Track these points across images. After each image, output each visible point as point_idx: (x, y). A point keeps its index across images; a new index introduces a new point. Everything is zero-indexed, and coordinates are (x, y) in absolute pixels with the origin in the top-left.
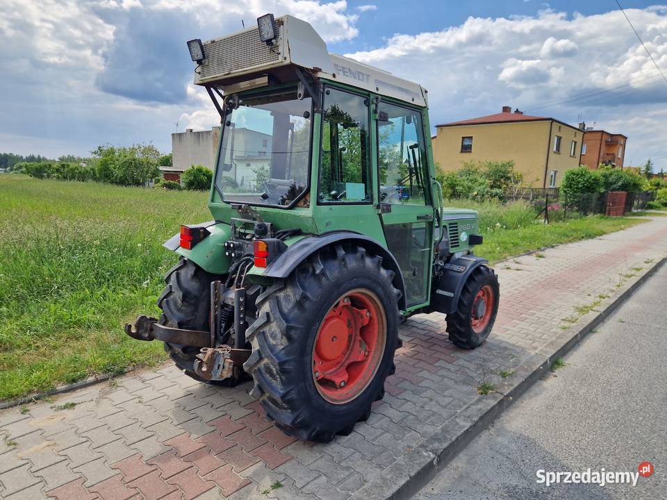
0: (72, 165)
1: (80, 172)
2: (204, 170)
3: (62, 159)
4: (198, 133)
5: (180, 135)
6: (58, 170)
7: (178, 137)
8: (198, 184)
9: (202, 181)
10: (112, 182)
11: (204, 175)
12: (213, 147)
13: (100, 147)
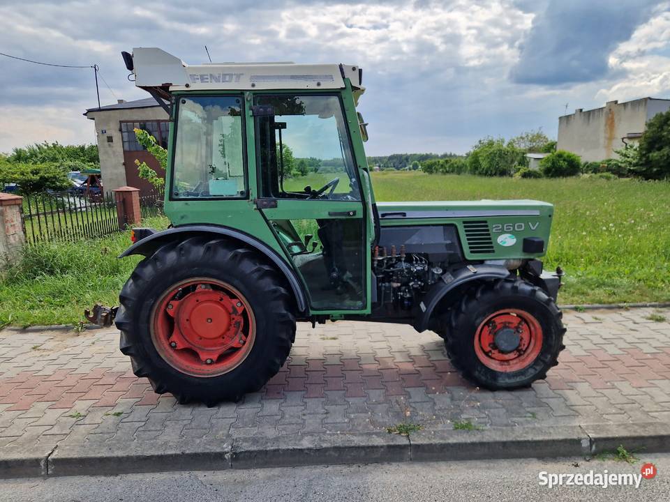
0: (453, 160)
1: (458, 167)
2: (565, 155)
3: (445, 156)
4: (589, 112)
5: (568, 117)
6: (442, 166)
7: (565, 119)
8: (556, 171)
9: (561, 167)
10: (480, 174)
11: (564, 160)
12: (606, 125)
13: (480, 141)
